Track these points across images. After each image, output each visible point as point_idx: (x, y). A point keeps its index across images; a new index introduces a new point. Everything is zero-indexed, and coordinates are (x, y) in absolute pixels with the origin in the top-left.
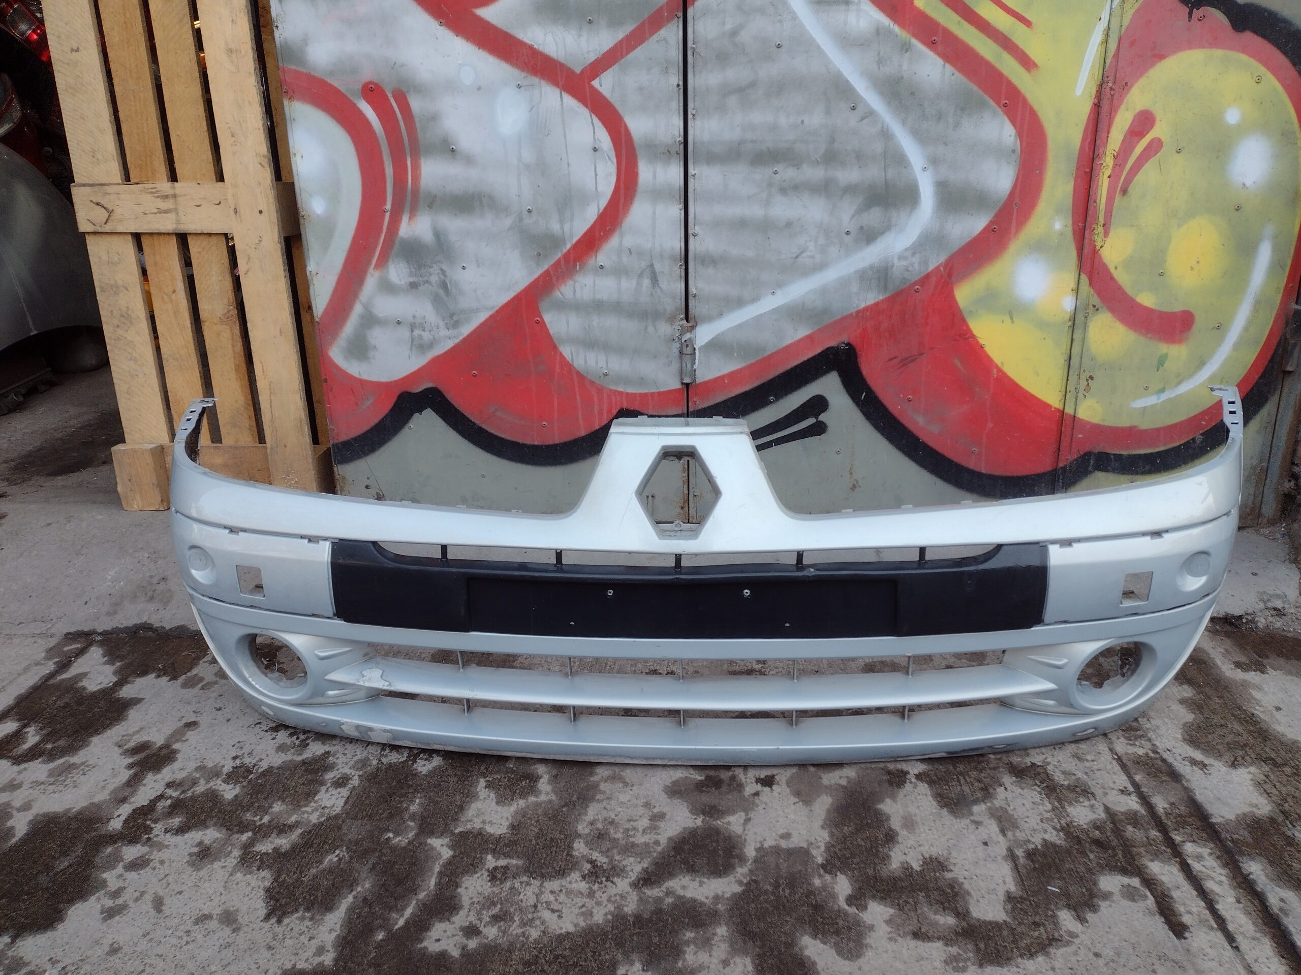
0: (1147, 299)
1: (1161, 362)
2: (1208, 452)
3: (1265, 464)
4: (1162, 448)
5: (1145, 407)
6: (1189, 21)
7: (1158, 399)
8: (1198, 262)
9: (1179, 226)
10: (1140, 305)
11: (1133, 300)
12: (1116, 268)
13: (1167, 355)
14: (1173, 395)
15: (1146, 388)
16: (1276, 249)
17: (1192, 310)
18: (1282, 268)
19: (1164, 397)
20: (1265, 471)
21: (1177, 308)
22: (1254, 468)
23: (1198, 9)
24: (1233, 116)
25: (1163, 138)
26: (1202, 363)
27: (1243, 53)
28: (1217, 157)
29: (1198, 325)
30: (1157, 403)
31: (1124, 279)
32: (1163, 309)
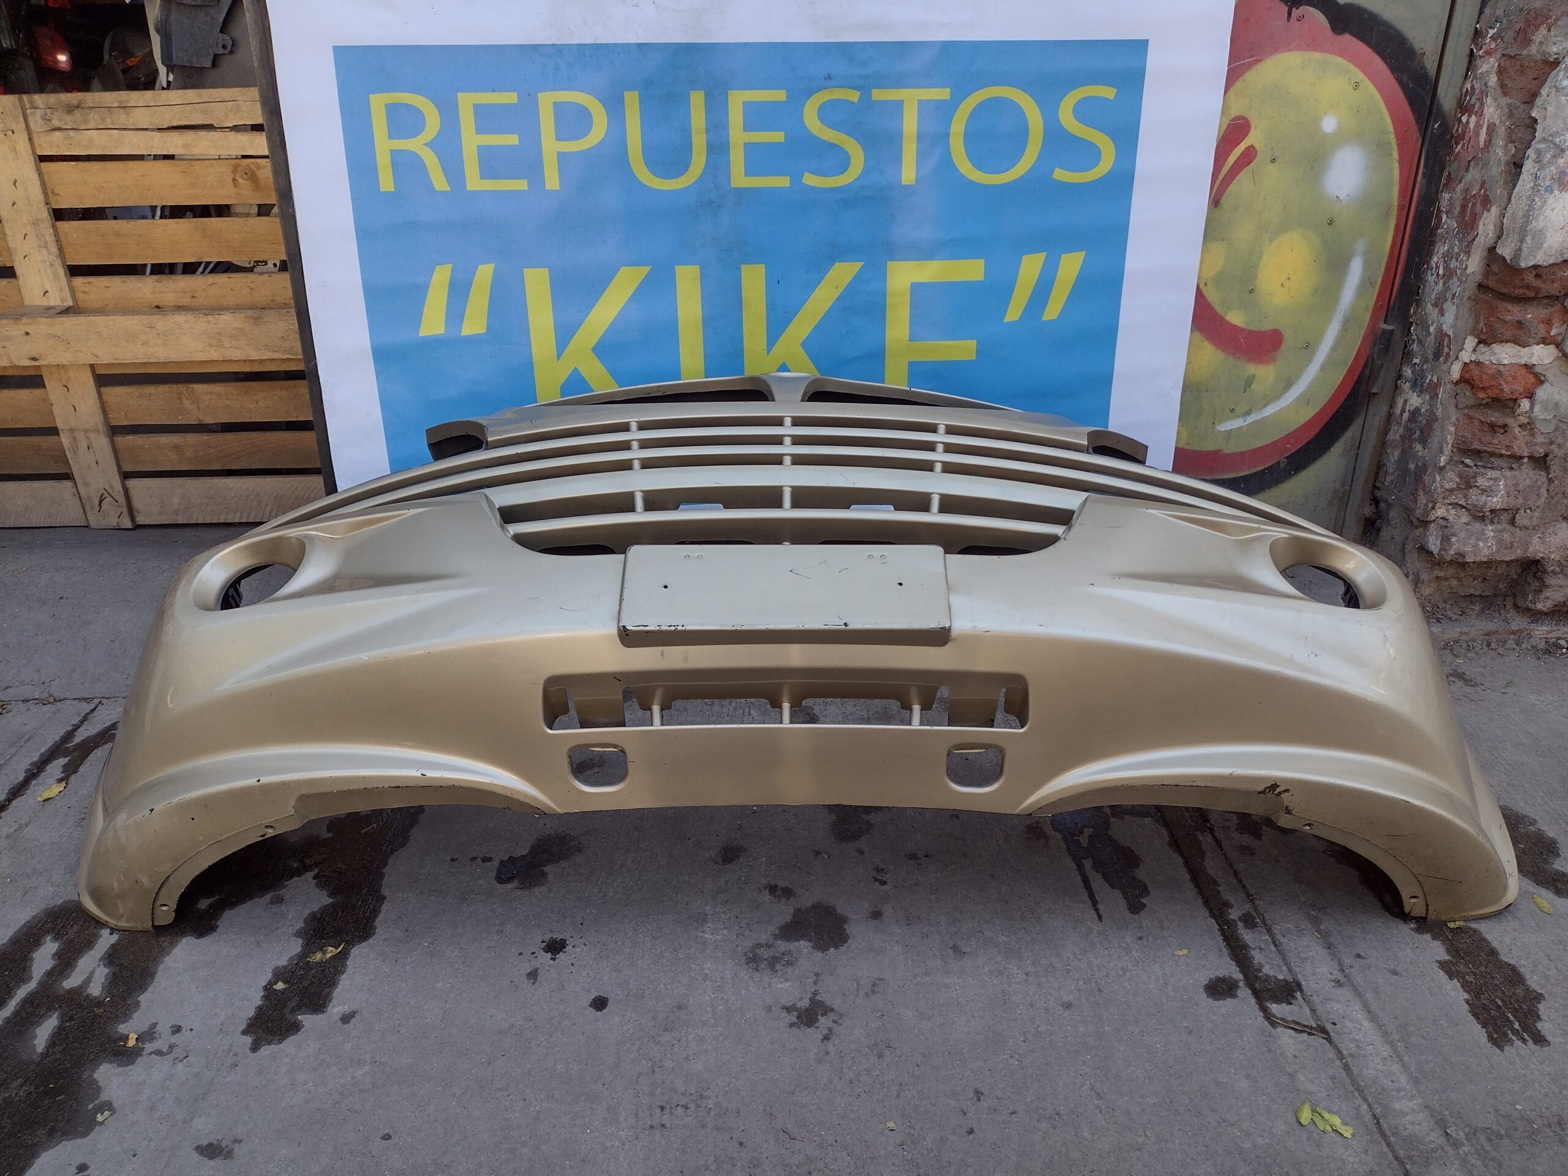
0: (1236, 318)
1: (1249, 382)
2: (1292, 475)
3: (1348, 487)
4: (1246, 472)
5: (1231, 430)
6: (1288, 21)
7: (1245, 421)
8: (1289, 279)
9: (1271, 240)
10: (1230, 324)
11: (1223, 319)
12: (1206, 284)
13: (1254, 376)
14: (1260, 417)
15: (1232, 411)
16: (1367, 265)
17: (1281, 329)
18: (1372, 285)
19: (1250, 419)
20: (1348, 494)
21: (1266, 326)
22: (1336, 491)
23: (1297, 9)
24: (1329, 124)
25: (1257, 146)
26: (1289, 384)
27: (1341, 57)
28: (1312, 168)
29: (1287, 344)
30: (1243, 426)
31: (1213, 296)
32: (1252, 328)
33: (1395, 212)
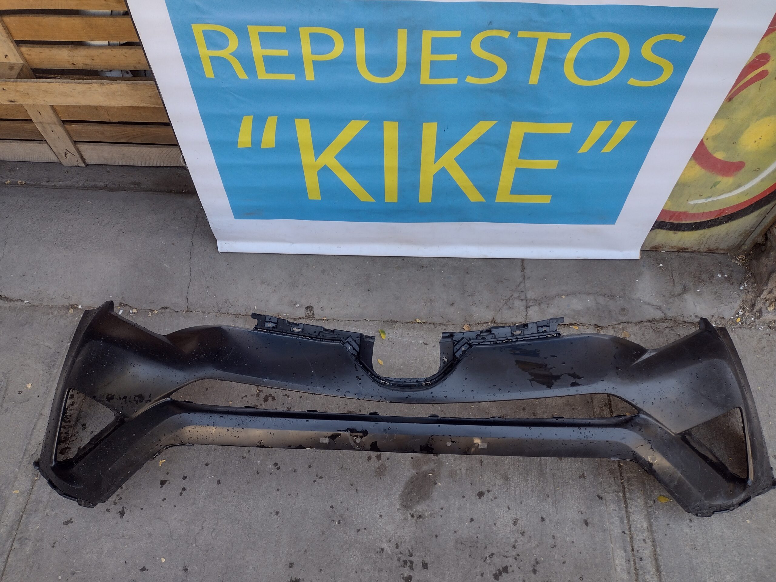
0: (720, 155)
1: (715, 185)
2: (723, 223)
3: (753, 229)
4: (697, 221)
5: (696, 204)
7: (706, 201)
8: (760, 139)
9: (757, 120)
10: (715, 158)
11: (712, 155)
12: (707, 139)
14: (716, 199)
15: (701, 196)
17: (745, 161)
19: (709, 200)
20: (751, 233)
21: (737, 160)
22: (746, 231)
25: (770, 70)
26: (740, 186)
29: (746, 168)
30: (704, 203)
31: (709, 145)
32: (728, 160)
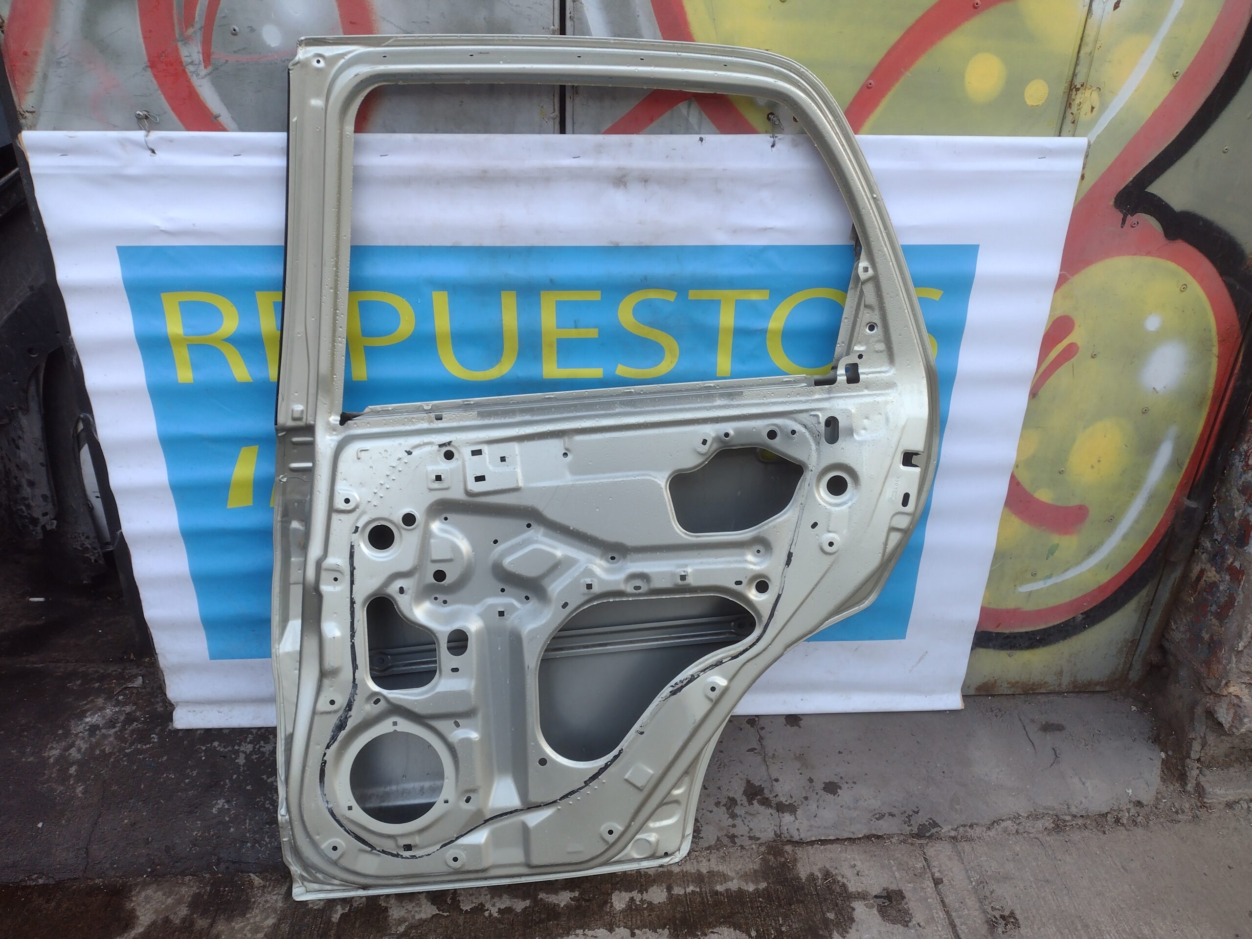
0: (1044, 495)
1: (1051, 551)
2: (1085, 627)
3: (1138, 637)
4: (1043, 626)
5: (1031, 591)
6: (1122, 227)
7: (1045, 584)
8: (1099, 461)
9: (1085, 428)
10: (1038, 501)
11: (1032, 496)
13: (1057, 546)
14: (1060, 580)
15: (1034, 575)
16: (1177, 449)
17: (1087, 505)
18: (1180, 466)
19: (1050, 582)
20: (1136, 644)
21: (1075, 502)
22: (1126, 640)
23: (1132, 215)
24: (1153, 323)
25: (1079, 344)
26: (1091, 552)
27: (1172, 260)
28: (1132, 363)
29: (1091, 517)
30: (1043, 588)
31: (1025, 480)
32: (1060, 504)
33: (1209, 402)
